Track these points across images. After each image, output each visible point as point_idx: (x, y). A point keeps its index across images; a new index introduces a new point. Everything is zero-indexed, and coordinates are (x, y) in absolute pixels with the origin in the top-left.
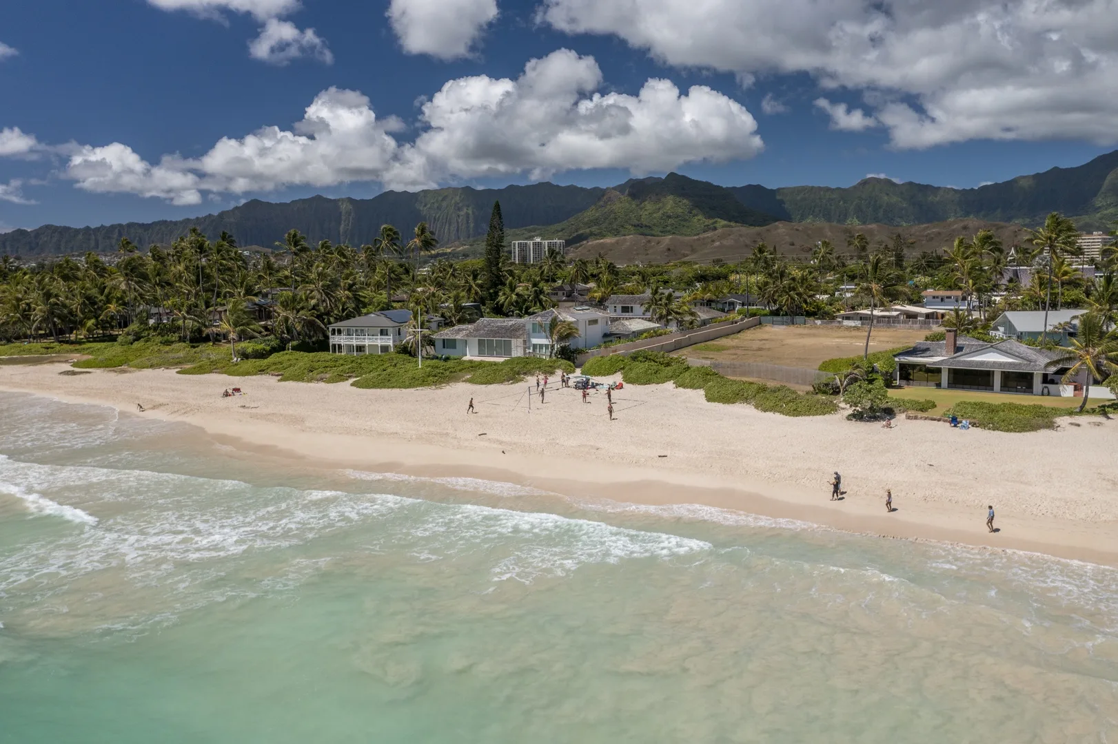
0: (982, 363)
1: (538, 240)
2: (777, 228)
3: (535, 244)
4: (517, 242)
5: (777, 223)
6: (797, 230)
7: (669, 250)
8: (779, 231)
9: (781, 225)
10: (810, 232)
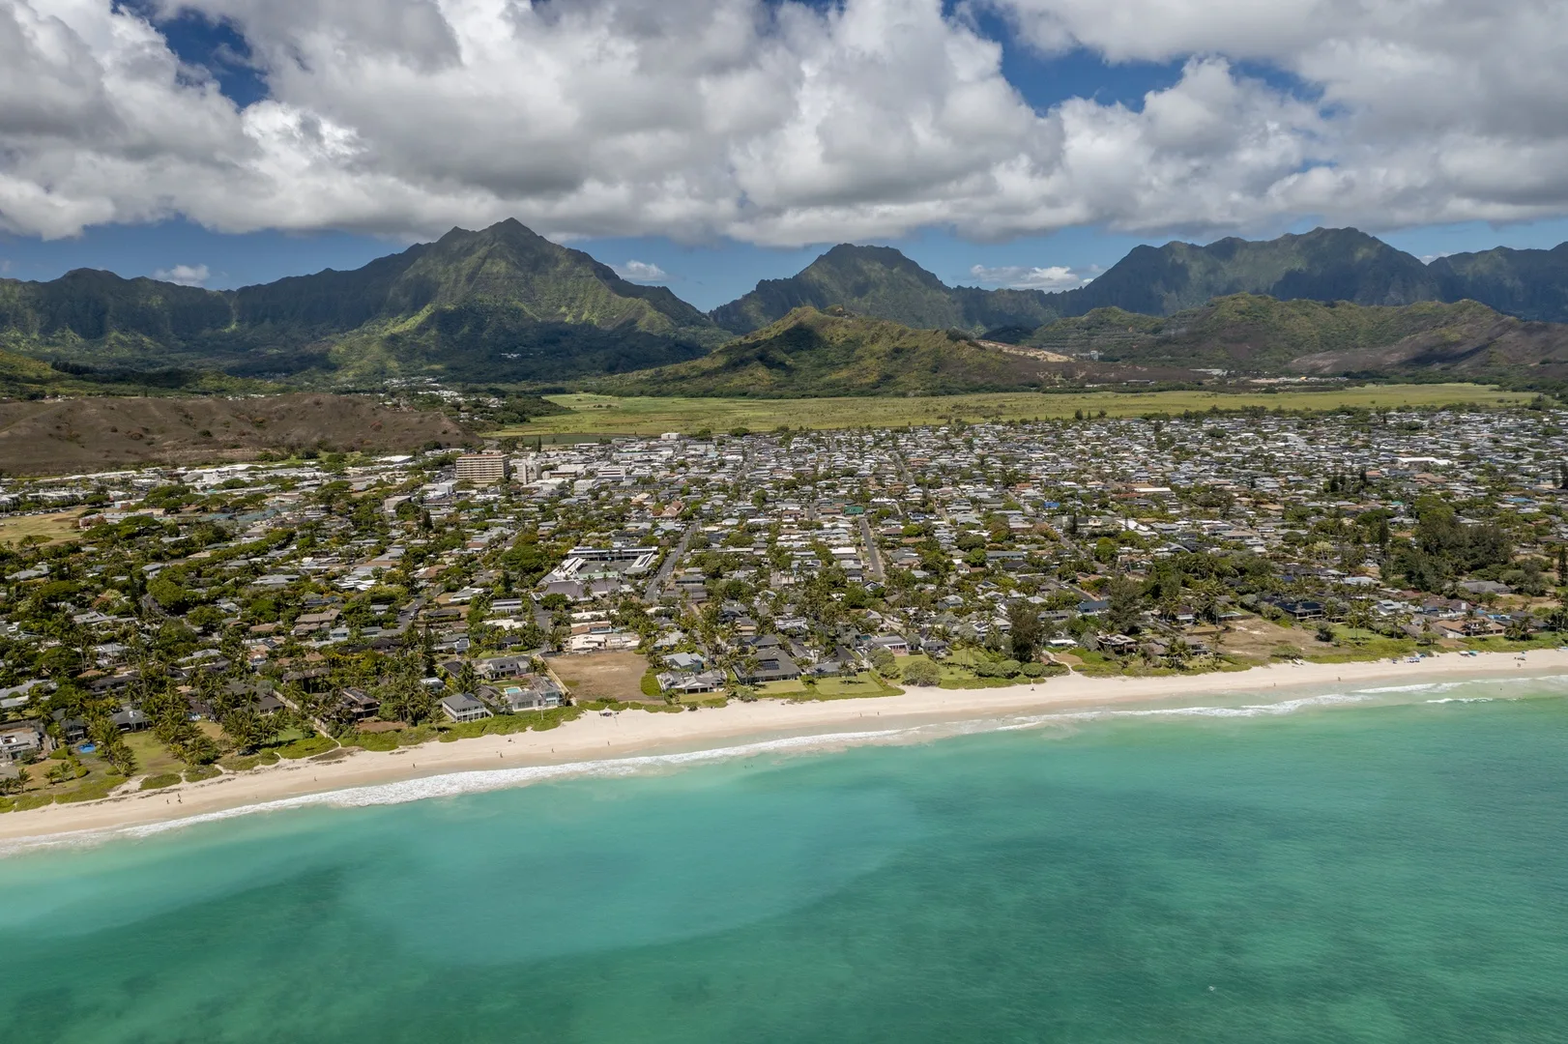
0: (694, 686)
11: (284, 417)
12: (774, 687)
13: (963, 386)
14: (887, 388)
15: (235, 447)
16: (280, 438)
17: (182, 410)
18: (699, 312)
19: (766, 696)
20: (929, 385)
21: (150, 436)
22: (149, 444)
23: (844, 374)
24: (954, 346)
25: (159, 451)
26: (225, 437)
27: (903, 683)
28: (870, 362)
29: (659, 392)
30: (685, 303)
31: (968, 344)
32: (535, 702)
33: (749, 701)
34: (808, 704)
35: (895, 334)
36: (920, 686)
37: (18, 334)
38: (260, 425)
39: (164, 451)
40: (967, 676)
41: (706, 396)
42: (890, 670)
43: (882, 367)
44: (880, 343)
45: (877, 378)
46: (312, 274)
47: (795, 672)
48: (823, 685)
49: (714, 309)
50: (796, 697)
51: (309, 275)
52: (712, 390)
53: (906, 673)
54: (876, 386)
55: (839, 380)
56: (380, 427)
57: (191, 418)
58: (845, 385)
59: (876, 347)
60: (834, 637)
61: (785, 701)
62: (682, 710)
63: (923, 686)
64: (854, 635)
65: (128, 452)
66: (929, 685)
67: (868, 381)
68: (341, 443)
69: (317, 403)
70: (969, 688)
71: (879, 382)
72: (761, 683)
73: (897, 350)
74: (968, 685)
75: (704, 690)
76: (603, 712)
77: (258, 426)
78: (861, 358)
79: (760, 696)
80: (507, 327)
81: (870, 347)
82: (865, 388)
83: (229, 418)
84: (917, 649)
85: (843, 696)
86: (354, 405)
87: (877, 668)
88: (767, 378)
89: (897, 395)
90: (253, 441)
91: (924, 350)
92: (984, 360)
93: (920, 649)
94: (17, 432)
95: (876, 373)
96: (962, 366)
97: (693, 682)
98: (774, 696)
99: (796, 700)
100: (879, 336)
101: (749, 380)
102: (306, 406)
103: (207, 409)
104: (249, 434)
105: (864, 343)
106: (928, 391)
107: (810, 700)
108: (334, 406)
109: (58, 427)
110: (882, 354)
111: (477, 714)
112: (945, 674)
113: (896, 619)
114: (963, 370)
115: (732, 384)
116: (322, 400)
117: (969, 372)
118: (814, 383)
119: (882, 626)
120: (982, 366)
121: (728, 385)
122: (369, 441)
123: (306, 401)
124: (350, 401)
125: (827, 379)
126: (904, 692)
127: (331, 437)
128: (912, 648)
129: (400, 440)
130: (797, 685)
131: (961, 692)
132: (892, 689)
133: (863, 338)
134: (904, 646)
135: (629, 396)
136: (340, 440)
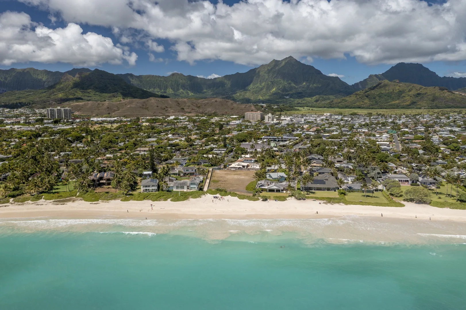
0: (273, 188)
1: (59, 108)
2: (151, 100)
3: (57, 110)
4: (49, 109)
5: (150, 98)
6: (159, 101)
7: (108, 108)
8: (152, 101)
9: (152, 99)
10: (163, 102)
11: (206, 105)
12: (319, 194)
13: (445, 106)
14: (413, 106)
15: (189, 113)
16: (203, 111)
17: (178, 102)
18: (348, 85)
19: (312, 198)
20: (430, 105)
21: (167, 109)
22: (166, 111)
23: (397, 102)
24: (442, 92)
25: (168, 113)
26: (187, 110)
27: (404, 200)
28: (408, 98)
29: (331, 107)
30: (344, 82)
31: (448, 91)
32: (185, 187)
33: (300, 199)
34: (336, 206)
35: (418, 88)
36: (416, 203)
37: (159, 90)
38: (199, 107)
39: (170, 113)
40: (450, 200)
41: (346, 108)
42: (396, 191)
43: (412, 99)
44: (412, 92)
45: (410, 103)
46: (233, 74)
47: (335, 187)
48: (350, 196)
49: (353, 84)
50: (330, 200)
51: (232, 74)
52: (348, 106)
53: (407, 193)
54: (410, 105)
55: (395, 104)
56: (233, 109)
57: (180, 104)
58: (397, 105)
59: (410, 93)
60: (366, 174)
61: (322, 202)
62: (258, 199)
63: (418, 203)
64: (377, 172)
65: (160, 113)
66: (422, 203)
67: (406, 104)
68: (220, 113)
69: (216, 101)
70: (453, 208)
71: (410, 104)
72: (313, 191)
73: (419, 94)
74: (451, 206)
75: (278, 191)
76: (215, 196)
77: (198, 108)
78: (404, 97)
79: (308, 198)
80: (287, 88)
81: (407, 93)
82: (404, 106)
83: (190, 104)
84: (416, 182)
85: (361, 203)
86: (226, 102)
87: (388, 190)
88: (368, 102)
89: (417, 108)
90: (196, 111)
91: (429, 94)
92: (454, 97)
93: (418, 183)
94: (132, 106)
95: (409, 102)
96: (445, 99)
97: (273, 186)
98: (317, 198)
99: (329, 202)
100: (412, 89)
101: (362, 103)
102: (213, 102)
103: (185, 102)
104: (195, 109)
105: (406, 92)
106: (430, 107)
107: (338, 203)
108: (220, 102)
109: (143, 105)
110: (412, 95)
111: (153, 189)
112: (435, 198)
113: (405, 169)
114: (445, 100)
115: (356, 105)
116: (218, 100)
117: (447, 101)
118: (385, 104)
119: (396, 170)
120: (452, 99)
121: (354, 105)
122: (229, 112)
123: (213, 101)
124: (226, 101)
125: (390, 103)
126: (404, 206)
127: (218, 111)
128: (413, 182)
129: (238, 112)
130: (335, 194)
131: (447, 210)
132: (396, 203)
133: (406, 90)
134: (408, 181)
135: (320, 108)
136: (220, 112)
